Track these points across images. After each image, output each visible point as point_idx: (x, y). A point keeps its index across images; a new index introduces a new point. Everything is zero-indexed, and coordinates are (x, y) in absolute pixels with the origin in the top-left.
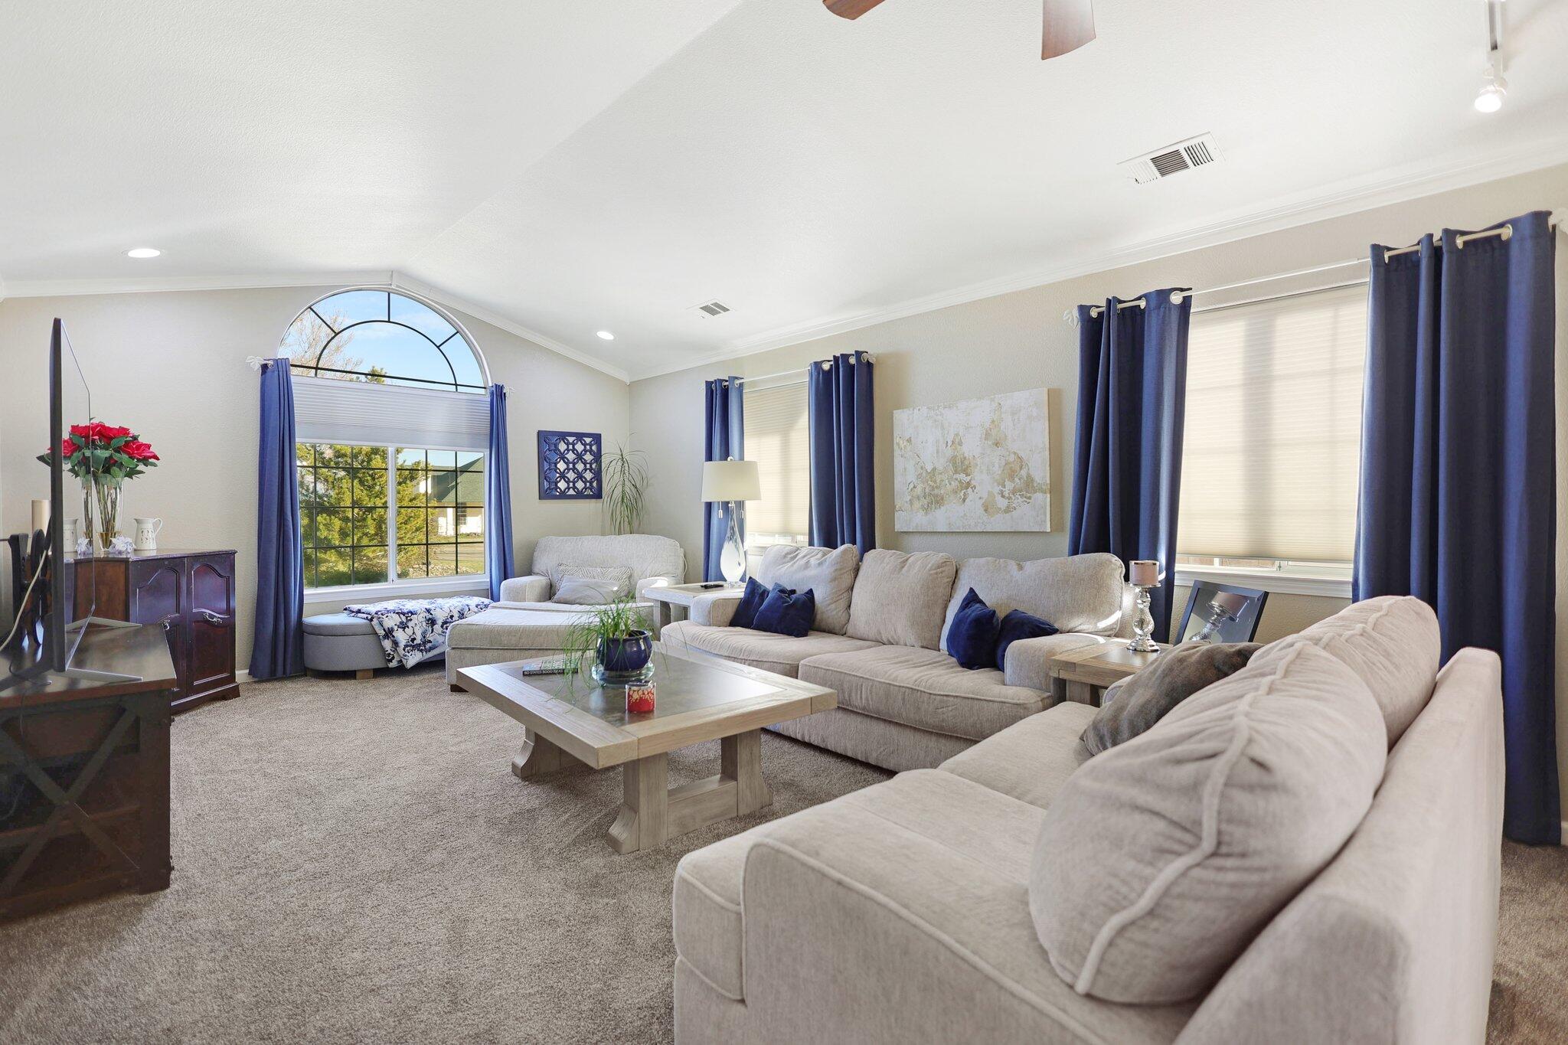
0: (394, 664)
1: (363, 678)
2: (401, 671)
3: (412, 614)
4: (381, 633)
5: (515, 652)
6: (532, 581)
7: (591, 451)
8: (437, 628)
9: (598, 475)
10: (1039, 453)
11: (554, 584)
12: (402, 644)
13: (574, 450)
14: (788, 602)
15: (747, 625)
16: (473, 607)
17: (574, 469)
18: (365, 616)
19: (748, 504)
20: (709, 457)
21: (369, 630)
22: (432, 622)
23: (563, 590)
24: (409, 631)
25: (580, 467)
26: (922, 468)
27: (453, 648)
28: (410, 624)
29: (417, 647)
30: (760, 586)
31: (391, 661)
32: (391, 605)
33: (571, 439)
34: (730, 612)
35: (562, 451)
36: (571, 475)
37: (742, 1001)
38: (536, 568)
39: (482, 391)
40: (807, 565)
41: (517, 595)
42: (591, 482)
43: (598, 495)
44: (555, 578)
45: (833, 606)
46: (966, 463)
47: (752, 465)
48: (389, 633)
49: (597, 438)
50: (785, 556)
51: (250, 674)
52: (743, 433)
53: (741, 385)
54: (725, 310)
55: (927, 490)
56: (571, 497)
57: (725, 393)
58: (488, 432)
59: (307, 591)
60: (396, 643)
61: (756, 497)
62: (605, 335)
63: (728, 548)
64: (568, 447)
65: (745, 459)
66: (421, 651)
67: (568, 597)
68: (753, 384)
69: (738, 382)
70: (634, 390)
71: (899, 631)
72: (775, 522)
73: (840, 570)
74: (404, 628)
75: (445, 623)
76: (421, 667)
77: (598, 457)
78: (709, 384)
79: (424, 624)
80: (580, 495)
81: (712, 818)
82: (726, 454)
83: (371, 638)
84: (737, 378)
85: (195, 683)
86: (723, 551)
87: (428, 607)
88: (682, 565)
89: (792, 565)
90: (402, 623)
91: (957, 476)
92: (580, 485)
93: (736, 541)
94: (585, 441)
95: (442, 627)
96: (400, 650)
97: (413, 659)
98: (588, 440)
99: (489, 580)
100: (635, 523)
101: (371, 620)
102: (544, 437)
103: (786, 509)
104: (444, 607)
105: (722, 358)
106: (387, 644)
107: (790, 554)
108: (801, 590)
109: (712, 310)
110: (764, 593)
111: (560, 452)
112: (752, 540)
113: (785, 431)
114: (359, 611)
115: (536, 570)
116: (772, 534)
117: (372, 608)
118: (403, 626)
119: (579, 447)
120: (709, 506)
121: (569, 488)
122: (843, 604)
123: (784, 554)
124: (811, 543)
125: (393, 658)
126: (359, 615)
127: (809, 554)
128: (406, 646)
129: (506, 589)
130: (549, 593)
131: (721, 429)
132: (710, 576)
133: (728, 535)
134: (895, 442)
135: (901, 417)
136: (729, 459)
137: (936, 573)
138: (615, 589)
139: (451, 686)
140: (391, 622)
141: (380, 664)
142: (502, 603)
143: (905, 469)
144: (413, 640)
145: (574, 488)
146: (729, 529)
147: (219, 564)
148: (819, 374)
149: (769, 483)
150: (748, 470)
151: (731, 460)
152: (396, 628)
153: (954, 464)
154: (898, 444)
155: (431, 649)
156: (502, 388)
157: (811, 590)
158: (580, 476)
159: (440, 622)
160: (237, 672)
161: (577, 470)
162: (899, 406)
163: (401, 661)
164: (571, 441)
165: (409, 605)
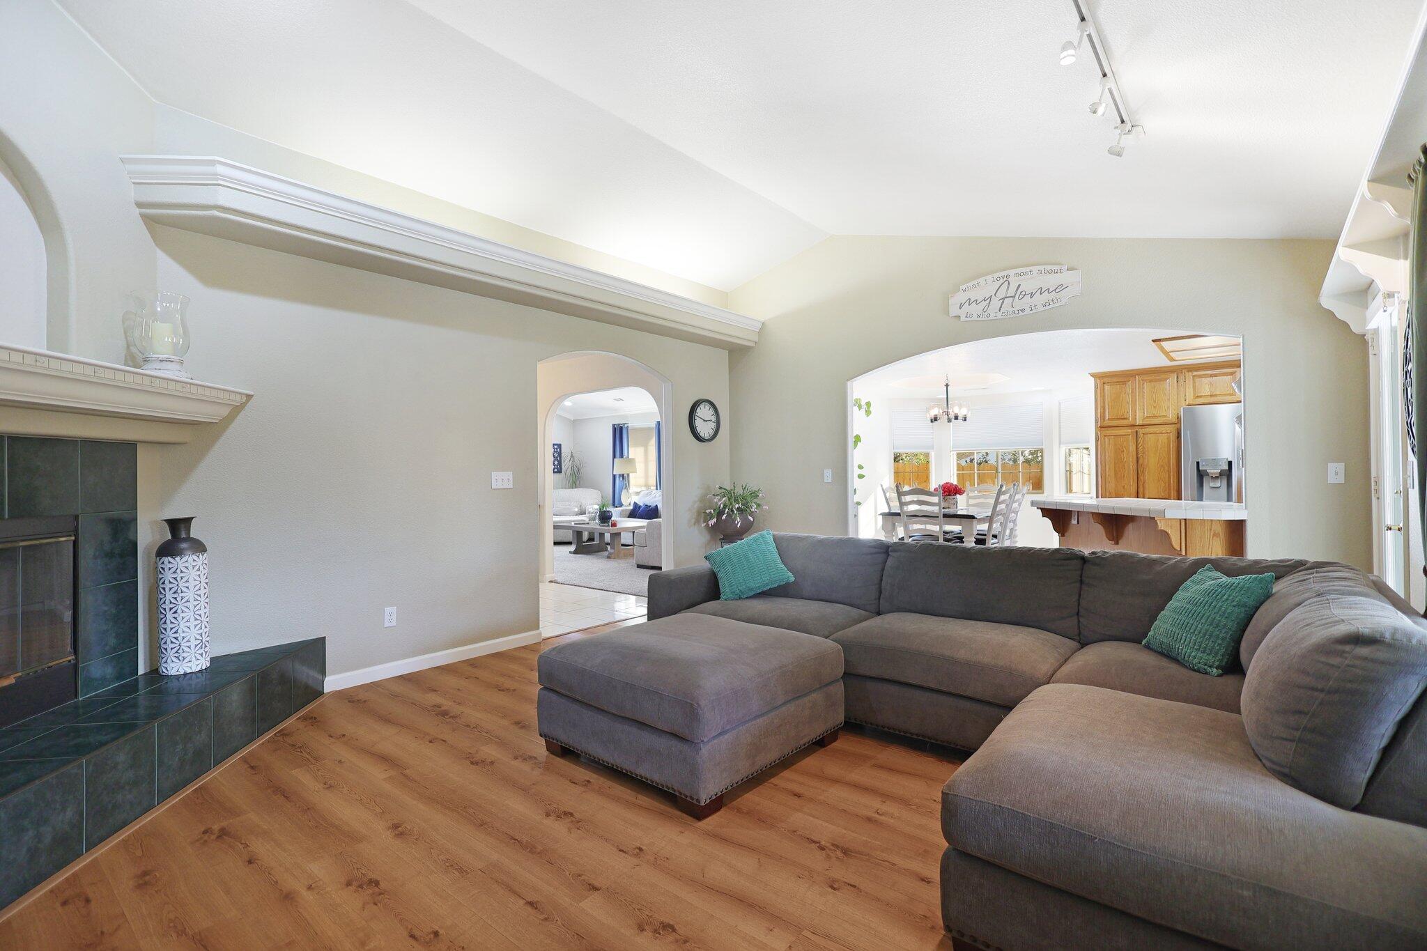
7: (557, 453)
9: (560, 463)
14: (649, 508)
15: (635, 517)
19: (631, 475)
20: (614, 456)
30: (638, 504)
34: (628, 514)
40: (655, 496)
42: (557, 466)
47: (633, 458)
49: (560, 446)
50: (647, 494)
52: (629, 445)
53: (627, 426)
57: (621, 429)
61: (635, 472)
63: (624, 492)
65: (629, 456)
68: (632, 426)
70: (576, 423)
72: (642, 481)
77: (560, 455)
78: (614, 425)
86: (622, 494)
89: (649, 497)
100: (577, 483)
103: (647, 476)
105: (618, 414)
107: (649, 492)
108: (653, 505)
110: (640, 507)
112: (633, 489)
113: (646, 446)
116: (641, 486)
120: (614, 477)
124: (657, 489)
127: (656, 492)
131: (619, 445)
132: (618, 503)
136: (625, 457)
146: (623, 485)
149: (640, 466)
150: (631, 462)
157: (656, 504)
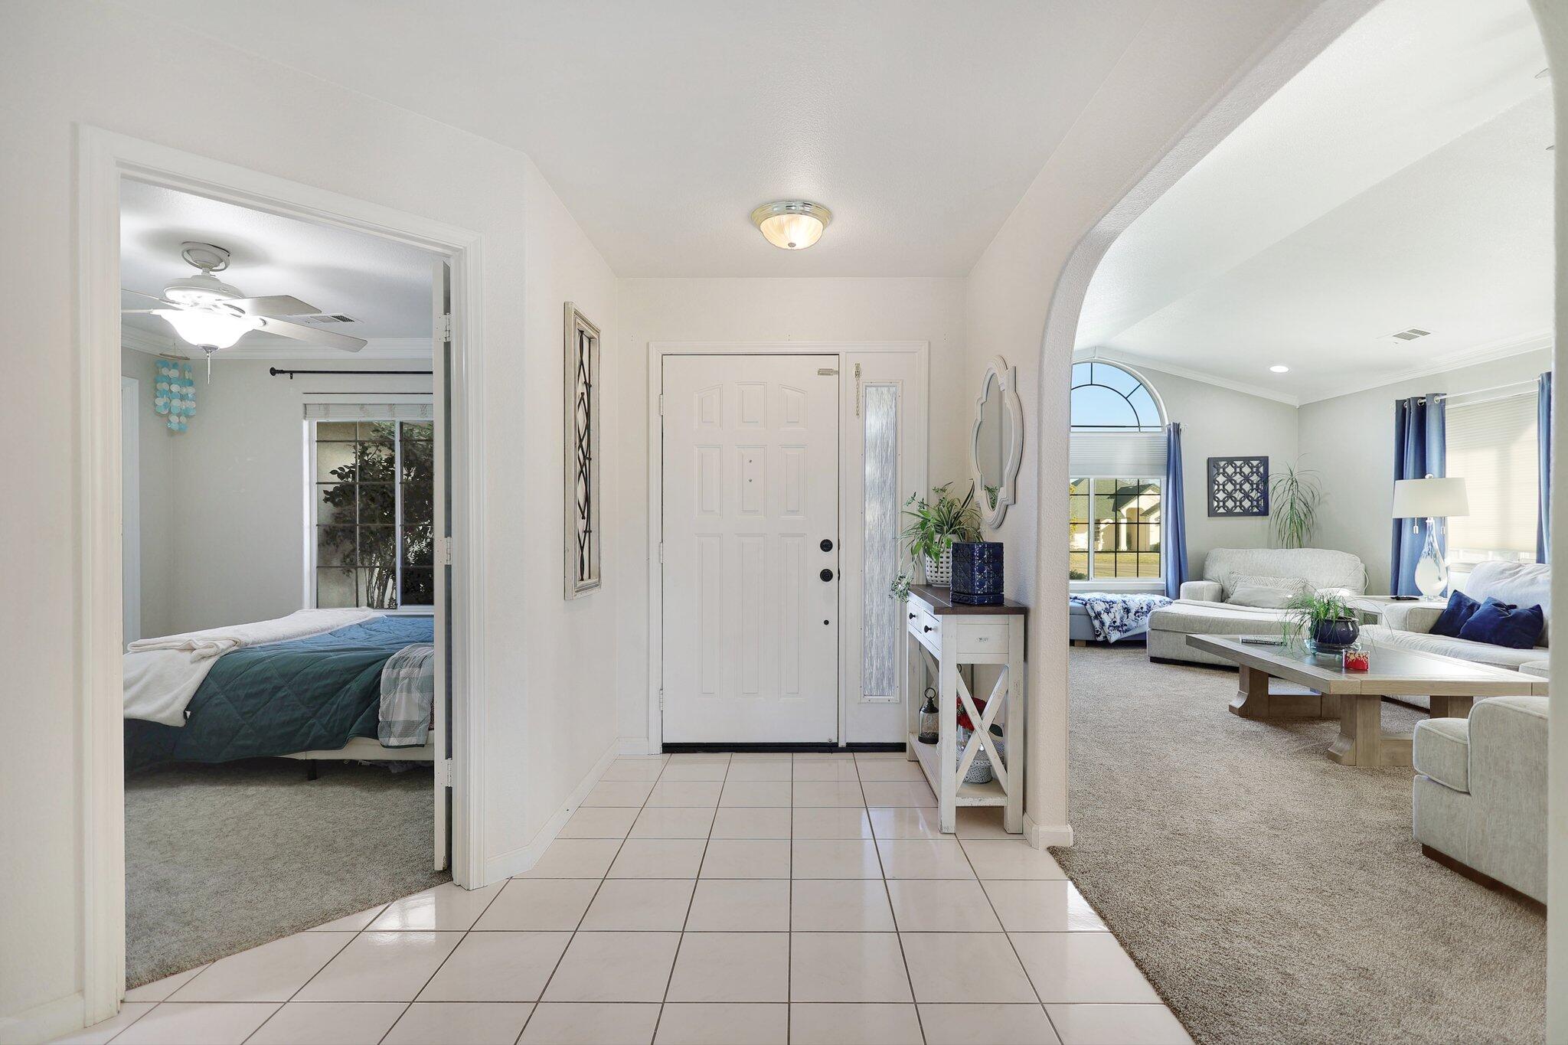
0: (1100, 639)
1: (1081, 646)
2: (1106, 644)
3: (1112, 603)
4: (1093, 615)
6: (1208, 585)
7: (1257, 472)
8: (1131, 615)
9: (1265, 495)
11: (1225, 589)
12: (1107, 624)
13: (1241, 473)
14: (1506, 615)
15: (1451, 633)
16: (1157, 602)
17: (1241, 489)
18: (1081, 602)
19: (1451, 521)
20: (1400, 475)
21: (1084, 612)
22: (1127, 610)
23: (1237, 593)
24: (1111, 615)
25: (1247, 487)
27: (1153, 629)
28: (1112, 610)
29: (1117, 628)
30: (1467, 599)
31: (1099, 636)
32: (1097, 595)
33: (1238, 463)
34: (1431, 621)
35: (1230, 474)
36: (1238, 495)
37: (1468, 793)
38: (1209, 574)
39: (1160, 429)
40: (1533, 581)
41: (1196, 595)
42: (1257, 501)
43: (1265, 512)
44: (1227, 585)
47: (1458, 482)
48: (1098, 615)
49: (1264, 461)
50: (1502, 572)
52: (1445, 449)
53: (1443, 402)
54: (1424, 333)
56: (1238, 514)
57: (1422, 411)
58: (1166, 462)
60: (1102, 624)
61: (1463, 512)
62: (1279, 369)
63: (1426, 563)
64: (1235, 470)
65: (1447, 476)
66: (1120, 631)
67: (1241, 599)
68: (1457, 400)
69: (1438, 399)
70: (1303, 414)
72: (1488, 539)
74: (1108, 613)
75: (1137, 612)
76: (1120, 644)
77: (1265, 479)
78: (1400, 403)
79: (1122, 611)
80: (1246, 513)
82: (1422, 472)
83: (1086, 618)
84: (1437, 395)
86: (1418, 566)
87: (1124, 599)
88: (1363, 580)
89: (1512, 581)
90: (1106, 609)
92: (1247, 504)
93: (1435, 556)
94: (1252, 464)
95: (1135, 615)
96: (1106, 628)
97: (1115, 636)
98: (1255, 463)
99: (1165, 583)
100: (1305, 539)
101: (1086, 605)
102: (1213, 463)
104: (1136, 601)
105: (1414, 374)
106: (1096, 623)
107: (1510, 570)
108: (1525, 605)
109: (1409, 335)
110: (1474, 606)
111: (1228, 475)
112: (1457, 556)
114: (1076, 598)
115: (1208, 576)
116: (1486, 550)
117: (1086, 596)
118: (1108, 611)
119: (1246, 470)
120: (1399, 523)
121: (1236, 507)
123: (1500, 570)
124: (1539, 564)
125: (1100, 634)
126: (1076, 600)
127: (1537, 570)
128: (1110, 626)
129: (1186, 589)
130: (1223, 596)
131: (1416, 446)
132: (1400, 588)
133: (1426, 549)
136: (1427, 477)
138: (1290, 596)
139: (1151, 657)
140: (1100, 607)
141: (1091, 638)
142: (1182, 600)
144: (1115, 622)
145: (1241, 506)
146: (1426, 544)
150: (1453, 491)
151: (1430, 477)
152: (1103, 612)
155: (1126, 631)
156: (1179, 425)
157: (1538, 606)
158: (1247, 496)
159: (1133, 611)
161: (1244, 490)
163: (1106, 637)
164: (1238, 465)
165: (1109, 597)
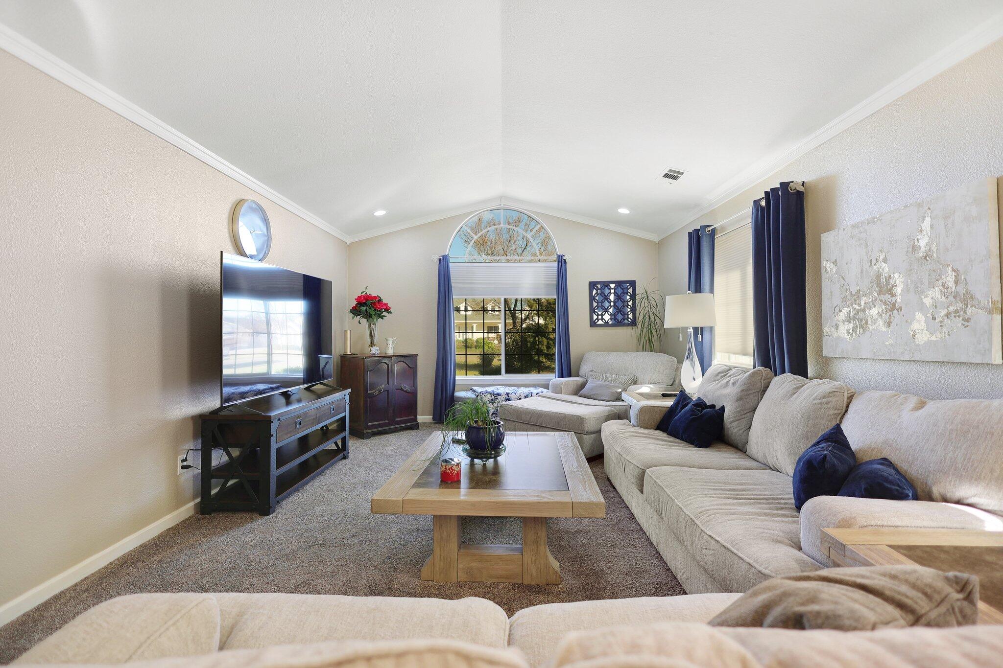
3: (498, 395)
5: (529, 426)
6: (574, 381)
7: (628, 292)
9: (632, 309)
10: (982, 262)
11: (586, 384)
13: (615, 293)
14: (696, 415)
15: (665, 430)
17: (615, 306)
18: (476, 394)
19: (718, 329)
23: (586, 388)
24: (495, 405)
25: (619, 304)
26: (846, 291)
28: (496, 401)
32: (490, 389)
33: (613, 286)
35: (606, 295)
36: (613, 311)
38: (581, 372)
42: (627, 314)
44: (587, 379)
45: (736, 423)
46: (892, 282)
49: (634, 284)
50: (717, 375)
51: (433, 418)
52: (714, 271)
54: (682, 174)
55: (851, 315)
56: (612, 325)
57: (698, 240)
58: (557, 285)
59: (457, 378)
62: (624, 211)
63: (686, 365)
64: (610, 291)
69: (710, 229)
70: (660, 246)
71: (779, 458)
73: (747, 390)
74: (493, 403)
77: (633, 297)
78: (690, 235)
80: (619, 324)
81: (498, 578)
82: (699, 289)
84: (706, 226)
85: (397, 419)
87: (508, 392)
90: (492, 400)
91: (882, 297)
92: (618, 317)
94: (623, 287)
98: (625, 285)
100: (656, 344)
102: (594, 285)
103: (744, 334)
107: (722, 373)
108: (717, 406)
109: (672, 176)
111: (605, 295)
117: (482, 390)
119: (619, 291)
121: (611, 319)
122: (744, 422)
130: (578, 391)
134: (822, 267)
135: (828, 239)
137: (821, 403)
140: (487, 398)
143: (831, 292)
145: (613, 319)
147: (410, 361)
148: (757, 211)
152: (488, 402)
153: (879, 285)
154: (825, 268)
156: (564, 257)
157: (724, 406)
158: (618, 311)
160: (418, 417)
161: (617, 307)
162: (828, 229)
